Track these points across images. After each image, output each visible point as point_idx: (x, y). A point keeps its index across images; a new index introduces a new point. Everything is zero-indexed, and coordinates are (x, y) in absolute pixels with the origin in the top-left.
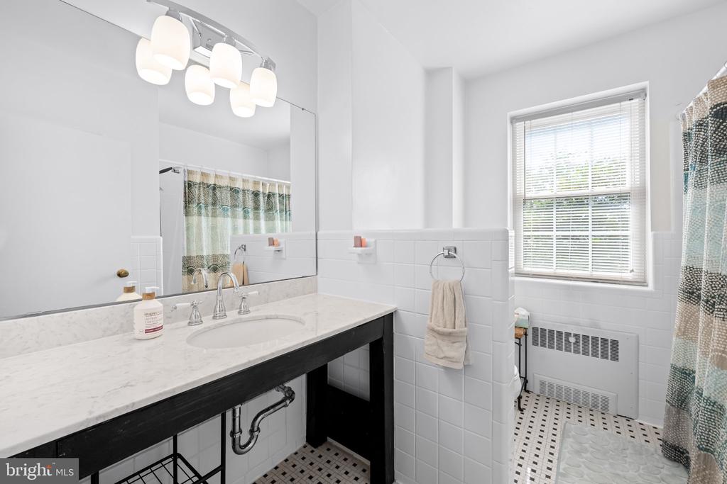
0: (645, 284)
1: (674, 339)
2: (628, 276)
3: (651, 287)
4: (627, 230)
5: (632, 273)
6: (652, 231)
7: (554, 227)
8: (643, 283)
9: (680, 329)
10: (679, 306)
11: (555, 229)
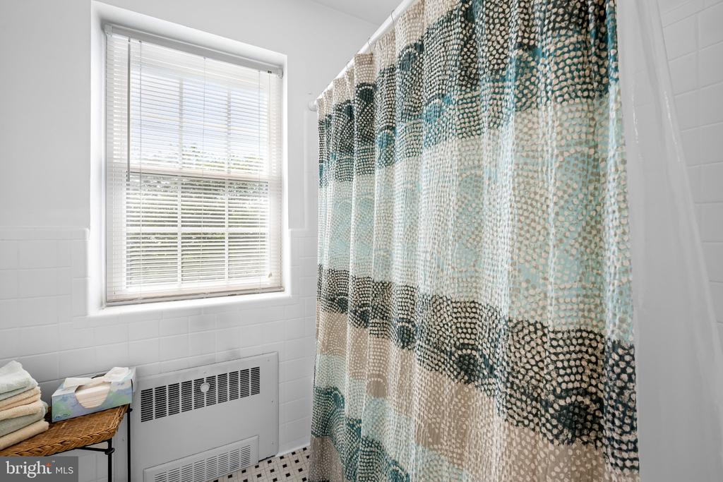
0: (282, 289)
1: (318, 356)
2: (266, 281)
3: (287, 293)
4: (264, 226)
5: (271, 278)
6: (290, 227)
7: (179, 220)
8: (280, 288)
9: (323, 343)
10: (323, 316)
11: (179, 224)
